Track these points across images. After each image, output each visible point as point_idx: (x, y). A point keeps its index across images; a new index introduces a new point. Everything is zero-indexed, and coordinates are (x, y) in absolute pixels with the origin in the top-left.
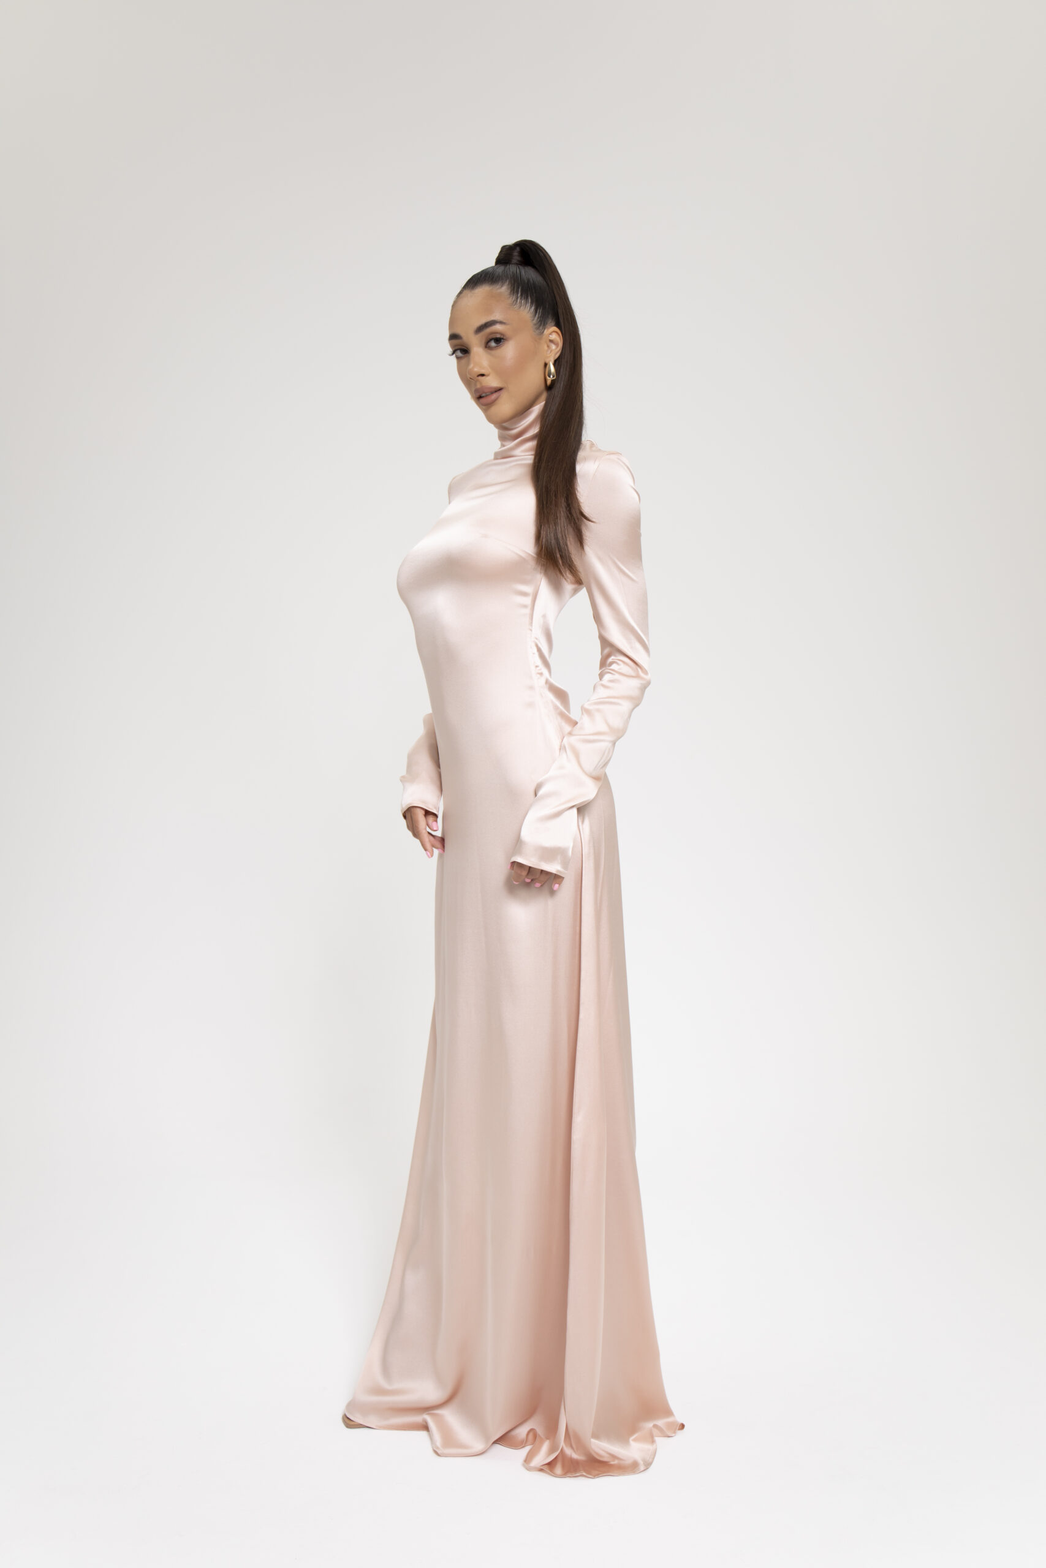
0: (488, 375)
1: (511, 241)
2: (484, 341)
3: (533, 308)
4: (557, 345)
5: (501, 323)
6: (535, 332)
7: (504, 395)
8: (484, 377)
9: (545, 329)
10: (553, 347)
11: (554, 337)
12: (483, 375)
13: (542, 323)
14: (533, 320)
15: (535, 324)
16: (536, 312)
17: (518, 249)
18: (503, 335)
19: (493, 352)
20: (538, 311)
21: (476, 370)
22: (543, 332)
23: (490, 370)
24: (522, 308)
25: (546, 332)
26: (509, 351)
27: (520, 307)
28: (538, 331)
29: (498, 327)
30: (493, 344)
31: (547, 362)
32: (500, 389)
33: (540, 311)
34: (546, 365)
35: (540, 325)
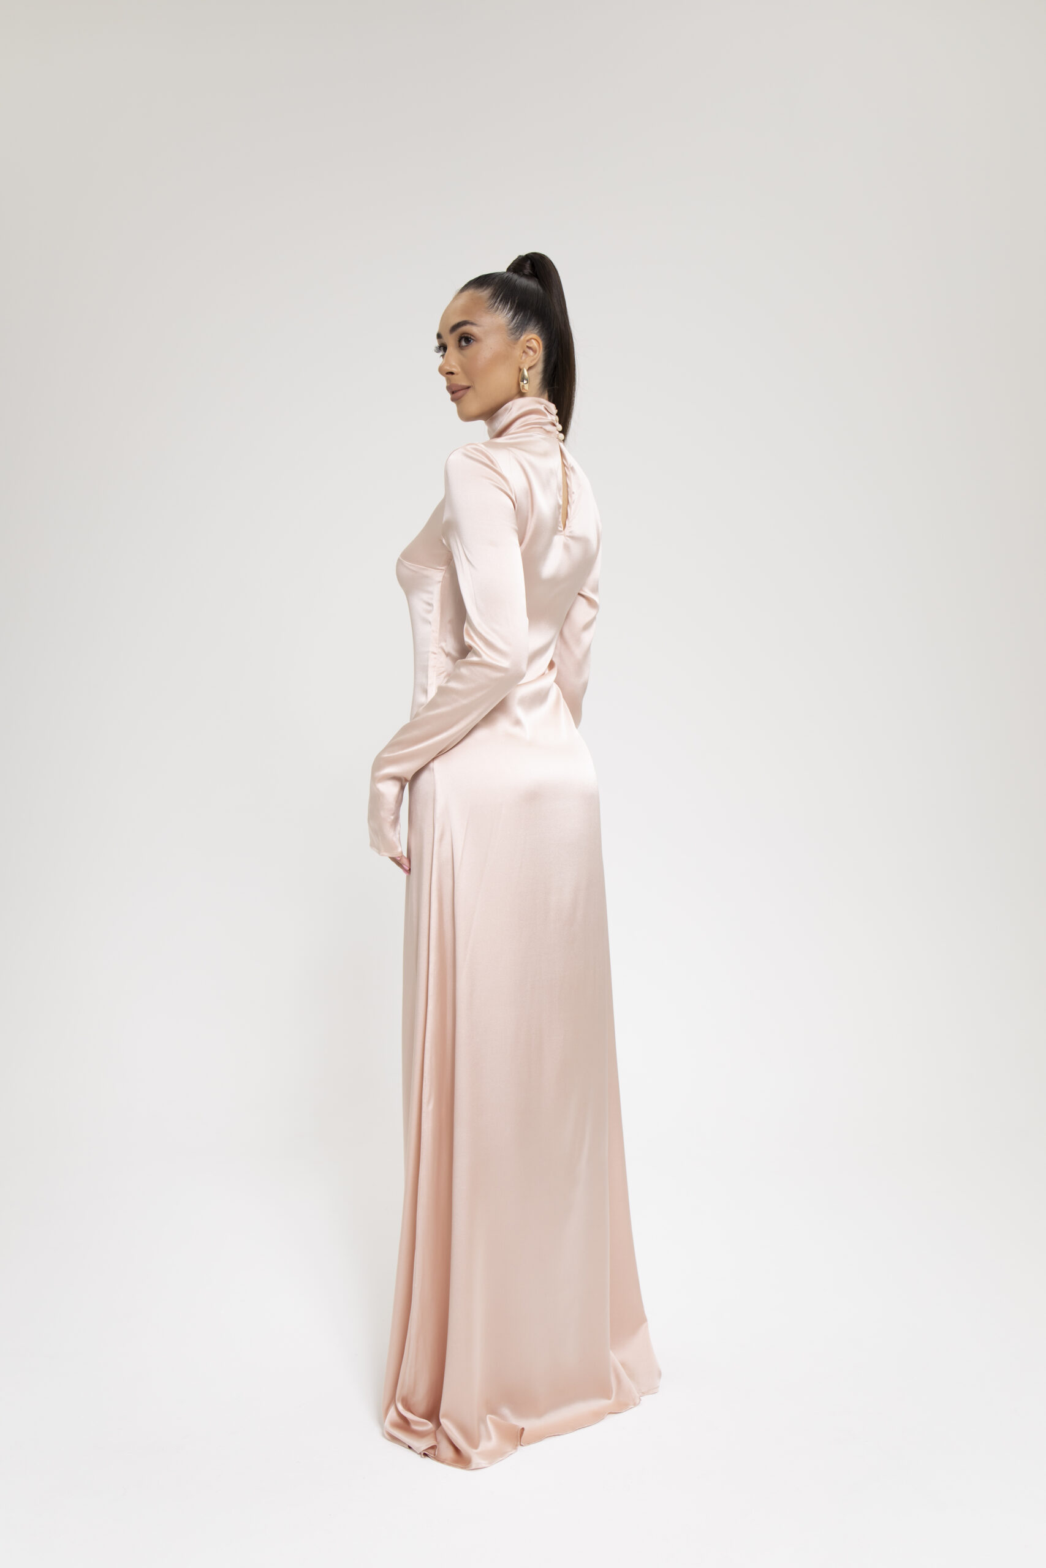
0: (457, 374)
2: (457, 340)
3: (511, 313)
4: (535, 351)
5: (475, 324)
6: (509, 337)
7: (473, 395)
8: (453, 376)
9: (521, 335)
10: (531, 353)
11: (534, 344)
12: (452, 373)
13: (520, 329)
14: (509, 325)
15: (510, 330)
16: (513, 319)
18: (473, 335)
19: (464, 352)
20: (516, 317)
21: (446, 367)
22: (520, 338)
23: (460, 370)
24: (497, 312)
25: (524, 338)
26: (480, 351)
28: (512, 337)
29: (470, 328)
30: (463, 343)
31: (522, 367)
32: (468, 388)
33: (519, 317)
34: (520, 370)
35: (517, 331)
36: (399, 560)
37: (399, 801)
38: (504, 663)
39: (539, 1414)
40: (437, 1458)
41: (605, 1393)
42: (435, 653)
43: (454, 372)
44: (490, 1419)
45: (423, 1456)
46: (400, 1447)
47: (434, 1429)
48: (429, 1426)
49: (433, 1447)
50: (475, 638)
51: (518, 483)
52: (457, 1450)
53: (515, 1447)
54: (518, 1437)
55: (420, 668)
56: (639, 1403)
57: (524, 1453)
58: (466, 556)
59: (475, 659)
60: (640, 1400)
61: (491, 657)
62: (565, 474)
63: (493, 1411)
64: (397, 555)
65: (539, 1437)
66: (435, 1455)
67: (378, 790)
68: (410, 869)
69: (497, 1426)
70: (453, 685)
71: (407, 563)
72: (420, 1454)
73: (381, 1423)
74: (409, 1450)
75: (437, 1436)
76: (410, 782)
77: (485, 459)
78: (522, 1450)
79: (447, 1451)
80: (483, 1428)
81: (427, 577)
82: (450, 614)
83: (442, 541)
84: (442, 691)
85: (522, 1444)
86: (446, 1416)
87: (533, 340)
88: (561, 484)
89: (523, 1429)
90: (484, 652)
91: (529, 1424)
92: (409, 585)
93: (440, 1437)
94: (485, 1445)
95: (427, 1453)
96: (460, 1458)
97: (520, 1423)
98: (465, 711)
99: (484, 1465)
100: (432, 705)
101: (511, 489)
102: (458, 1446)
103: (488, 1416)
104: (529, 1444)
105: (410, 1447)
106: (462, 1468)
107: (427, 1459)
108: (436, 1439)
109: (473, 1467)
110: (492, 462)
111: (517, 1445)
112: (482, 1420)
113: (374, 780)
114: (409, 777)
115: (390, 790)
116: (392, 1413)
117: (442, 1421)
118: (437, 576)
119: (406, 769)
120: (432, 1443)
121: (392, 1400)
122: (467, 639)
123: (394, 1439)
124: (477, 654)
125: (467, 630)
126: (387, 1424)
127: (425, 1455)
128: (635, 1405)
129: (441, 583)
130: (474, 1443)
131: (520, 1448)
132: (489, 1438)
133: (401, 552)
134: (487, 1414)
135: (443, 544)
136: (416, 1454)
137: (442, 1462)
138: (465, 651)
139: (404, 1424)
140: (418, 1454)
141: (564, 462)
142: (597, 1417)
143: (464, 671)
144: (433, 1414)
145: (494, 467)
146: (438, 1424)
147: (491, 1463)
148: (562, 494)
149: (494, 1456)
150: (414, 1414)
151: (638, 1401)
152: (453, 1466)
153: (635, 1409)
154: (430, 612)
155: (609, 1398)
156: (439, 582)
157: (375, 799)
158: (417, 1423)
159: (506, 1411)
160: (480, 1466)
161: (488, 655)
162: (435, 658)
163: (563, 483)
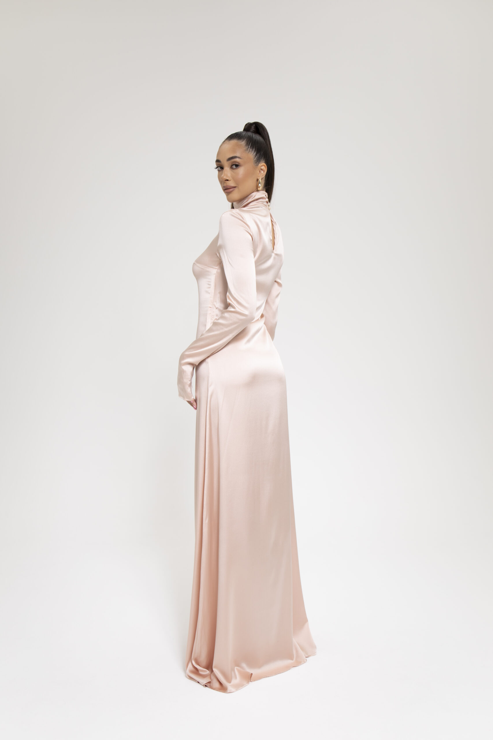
0: (230, 181)
1: (252, 121)
2: (230, 165)
3: (255, 153)
4: (264, 171)
5: (239, 158)
6: (254, 164)
7: (236, 190)
8: (228, 181)
10: (262, 172)
12: (228, 180)
13: (258, 161)
14: (254, 159)
15: (255, 161)
16: (256, 157)
17: (254, 125)
18: (239, 163)
19: (234, 171)
21: (225, 177)
22: (258, 165)
23: (231, 179)
24: (250, 152)
25: (260, 165)
26: (241, 171)
27: (249, 152)
28: (256, 164)
29: (237, 160)
30: (234, 167)
31: (258, 178)
32: (235, 187)
33: (258, 155)
35: (257, 162)
36: (194, 263)
37: (192, 375)
38: (246, 312)
39: (260, 667)
40: (211, 687)
41: (290, 657)
42: (211, 308)
43: (229, 180)
44: (237, 669)
45: (205, 687)
46: (193, 681)
47: (210, 673)
48: (208, 672)
49: (209, 682)
50: (232, 300)
51: (254, 229)
52: (221, 684)
53: (248, 683)
54: (249, 678)
55: (201, 314)
56: (306, 661)
57: (252, 685)
58: (229, 262)
59: (232, 309)
60: (306, 660)
61: (240, 310)
62: (273, 225)
63: (238, 665)
64: (194, 261)
65: (260, 678)
66: (210, 686)
67: (183, 369)
68: (196, 408)
69: (240, 672)
70: (221, 321)
71: (198, 265)
72: (203, 685)
73: (185, 671)
74: (198, 684)
75: (211, 677)
76: (197, 367)
77: (240, 217)
78: (251, 684)
79: (216, 685)
80: (233, 673)
81: (208, 271)
82: (220, 289)
83: (217, 255)
84: (215, 324)
85: (251, 681)
86: (215, 667)
87: (263, 166)
88: (271, 230)
89: (252, 674)
90: (237, 307)
91: (255, 672)
92: (198, 276)
93: (213, 677)
94: (234, 681)
95: (206, 685)
96: (222, 688)
97: (250, 671)
98: (226, 334)
99: (234, 691)
100: (210, 330)
101: (251, 231)
102: (221, 682)
103: (236, 667)
104: (254, 681)
105: (198, 682)
106: (223, 692)
107: (207, 688)
108: (211, 678)
109: (228, 692)
110: (243, 218)
111: (249, 682)
112: (233, 670)
113: (180, 365)
114: (197, 364)
115: (188, 369)
116: (190, 666)
117: (214, 669)
118: (214, 271)
119: (196, 360)
120: (209, 680)
121: (190, 659)
122: (228, 301)
123: (191, 678)
124: (234, 307)
125: (228, 296)
126: (188, 671)
127: (206, 686)
128: (305, 662)
129: (215, 275)
130: (229, 681)
131: (250, 682)
132: (236, 678)
133: (195, 260)
134: (235, 667)
135: (217, 256)
136: (201, 686)
137: (214, 689)
138: (227, 305)
139: (196, 671)
140: (202, 685)
141: (272, 220)
142: (287, 668)
143: (226, 315)
144: (209, 666)
145: (243, 220)
146: (212, 671)
147: (237, 690)
148: (271, 234)
149: (238, 687)
150: (201, 667)
151: (305, 661)
152: (219, 691)
153: (305, 664)
154: (209, 288)
155: (292, 659)
156: (215, 274)
157: (181, 373)
158: (202, 671)
159: (244, 665)
160: (231, 692)
161: (238, 308)
162: (211, 310)
163: (272, 229)
